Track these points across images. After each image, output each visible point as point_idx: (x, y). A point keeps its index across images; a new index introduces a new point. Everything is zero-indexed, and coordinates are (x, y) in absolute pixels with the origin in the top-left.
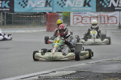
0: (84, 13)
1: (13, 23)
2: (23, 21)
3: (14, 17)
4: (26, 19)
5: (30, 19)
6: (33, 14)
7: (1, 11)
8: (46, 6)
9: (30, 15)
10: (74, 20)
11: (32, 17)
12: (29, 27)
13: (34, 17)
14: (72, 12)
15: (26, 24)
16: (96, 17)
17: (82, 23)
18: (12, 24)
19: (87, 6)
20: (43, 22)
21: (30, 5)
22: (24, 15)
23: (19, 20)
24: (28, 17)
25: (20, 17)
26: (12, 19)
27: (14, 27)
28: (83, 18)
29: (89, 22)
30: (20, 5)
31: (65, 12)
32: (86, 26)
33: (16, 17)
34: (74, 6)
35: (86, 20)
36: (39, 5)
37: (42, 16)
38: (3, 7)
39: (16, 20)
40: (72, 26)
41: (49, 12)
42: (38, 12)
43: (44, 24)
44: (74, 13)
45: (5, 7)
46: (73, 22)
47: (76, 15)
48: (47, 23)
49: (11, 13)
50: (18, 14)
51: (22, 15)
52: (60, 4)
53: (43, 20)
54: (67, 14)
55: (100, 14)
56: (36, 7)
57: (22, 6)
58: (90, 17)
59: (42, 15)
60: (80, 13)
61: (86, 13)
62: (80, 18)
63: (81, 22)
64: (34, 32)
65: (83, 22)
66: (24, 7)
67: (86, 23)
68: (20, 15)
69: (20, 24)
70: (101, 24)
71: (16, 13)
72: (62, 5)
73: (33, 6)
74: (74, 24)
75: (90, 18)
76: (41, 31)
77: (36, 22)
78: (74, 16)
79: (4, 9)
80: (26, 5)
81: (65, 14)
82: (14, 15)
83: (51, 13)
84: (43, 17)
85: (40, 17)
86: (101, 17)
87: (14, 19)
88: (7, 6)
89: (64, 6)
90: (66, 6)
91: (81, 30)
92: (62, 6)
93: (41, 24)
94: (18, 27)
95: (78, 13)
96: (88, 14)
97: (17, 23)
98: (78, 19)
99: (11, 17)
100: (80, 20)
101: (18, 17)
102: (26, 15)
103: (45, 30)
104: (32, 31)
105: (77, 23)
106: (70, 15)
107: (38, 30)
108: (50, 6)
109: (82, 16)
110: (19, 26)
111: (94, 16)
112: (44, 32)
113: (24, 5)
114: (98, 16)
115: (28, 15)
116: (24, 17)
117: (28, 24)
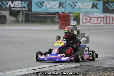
0: (92, 14)
1: (31, 21)
2: (39, 19)
3: (32, 16)
4: (42, 18)
5: (45, 18)
6: (48, 14)
7: (21, 10)
8: (59, 7)
9: (46, 15)
10: (84, 20)
11: (47, 17)
12: (44, 25)
13: (49, 17)
14: (82, 13)
15: (42, 22)
16: (102, 18)
17: (90, 23)
18: (29, 22)
19: (95, 8)
20: (56, 21)
21: (46, 6)
22: (40, 14)
23: (36, 19)
24: (44, 17)
25: (37, 16)
26: (29, 18)
27: (31, 24)
28: (91, 19)
29: (96, 22)
30: (37, 5)
31: (76, 13)
32: (94, 25)
33: (33, 16)
34: (84, 7)
35: (93, 20)
36: (53, 6)
37: (55, 16)
38: (22, 7)
39: (33, 18)
40: (81, 25)
41: (62, 12)
42: (52, 12)
43: (57, 23)
44: (84, 13)
45: (24, 7)
46: (83, 21)
47: (85, 15)
48: (60, 22)
49: (29, 13)
50: (35, 13)
51: (39, 14)
52: (72, 6)
53: (56, 19)
54: (78, 14)
55: (106, 15)
56: (50, 8)
57: (39, 7)
58: (97, 17)
59: (56, 14)
60: (88, 14)
61: (94, 14)
62: (88, 18)
63: (89, 21)
64: (47, 29)
65: (91, 21)
66: (40, 7)
67: (93, 22)
68: (37, 14)
69: (37, 22)
70: (107, 24)
71: (33, 13)
72: (74, 6)
73: (48, 6)
74: (83, 23)
75: (97, 19)
76: (54, 28)
77: (51, 21)
78: (83, 16)
79: (23, 9)
80: (42, 6)
81: (76, 14)
82: (32, 14)
83: (63, 13)
84: (57, 16)
85: (54, 17)
86: (106, 18)
87: (32, 18)
88: (26, 6)
89: (75, 8)
90: (77, 7)
91: (88, 29)
92: (73, 8)
93: (54, 23)
94: (34, 24)
95: (87, 14)
96: (96, 15)
97: (34, 21)
98: (86, 19)
99: (29, 16)
100: (88, 20)
101: (35, 16)
102: (42, 15)
103: (58, 28)
104: (46, 28)
105: (86, 22)
106: (80, 15)
107: (52, 28)
108: (63, 7)
109: (90, 17)
110: (36, 24)
111: (100, 17)
112: (57, 29)
113: (40, 6)
114: (105, 17)
115: (44, 15)
116: (40, 16)
117: (44, 22)
